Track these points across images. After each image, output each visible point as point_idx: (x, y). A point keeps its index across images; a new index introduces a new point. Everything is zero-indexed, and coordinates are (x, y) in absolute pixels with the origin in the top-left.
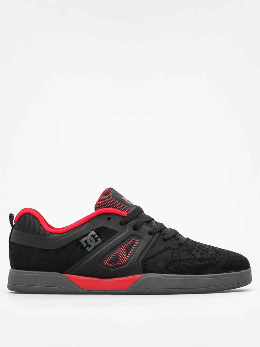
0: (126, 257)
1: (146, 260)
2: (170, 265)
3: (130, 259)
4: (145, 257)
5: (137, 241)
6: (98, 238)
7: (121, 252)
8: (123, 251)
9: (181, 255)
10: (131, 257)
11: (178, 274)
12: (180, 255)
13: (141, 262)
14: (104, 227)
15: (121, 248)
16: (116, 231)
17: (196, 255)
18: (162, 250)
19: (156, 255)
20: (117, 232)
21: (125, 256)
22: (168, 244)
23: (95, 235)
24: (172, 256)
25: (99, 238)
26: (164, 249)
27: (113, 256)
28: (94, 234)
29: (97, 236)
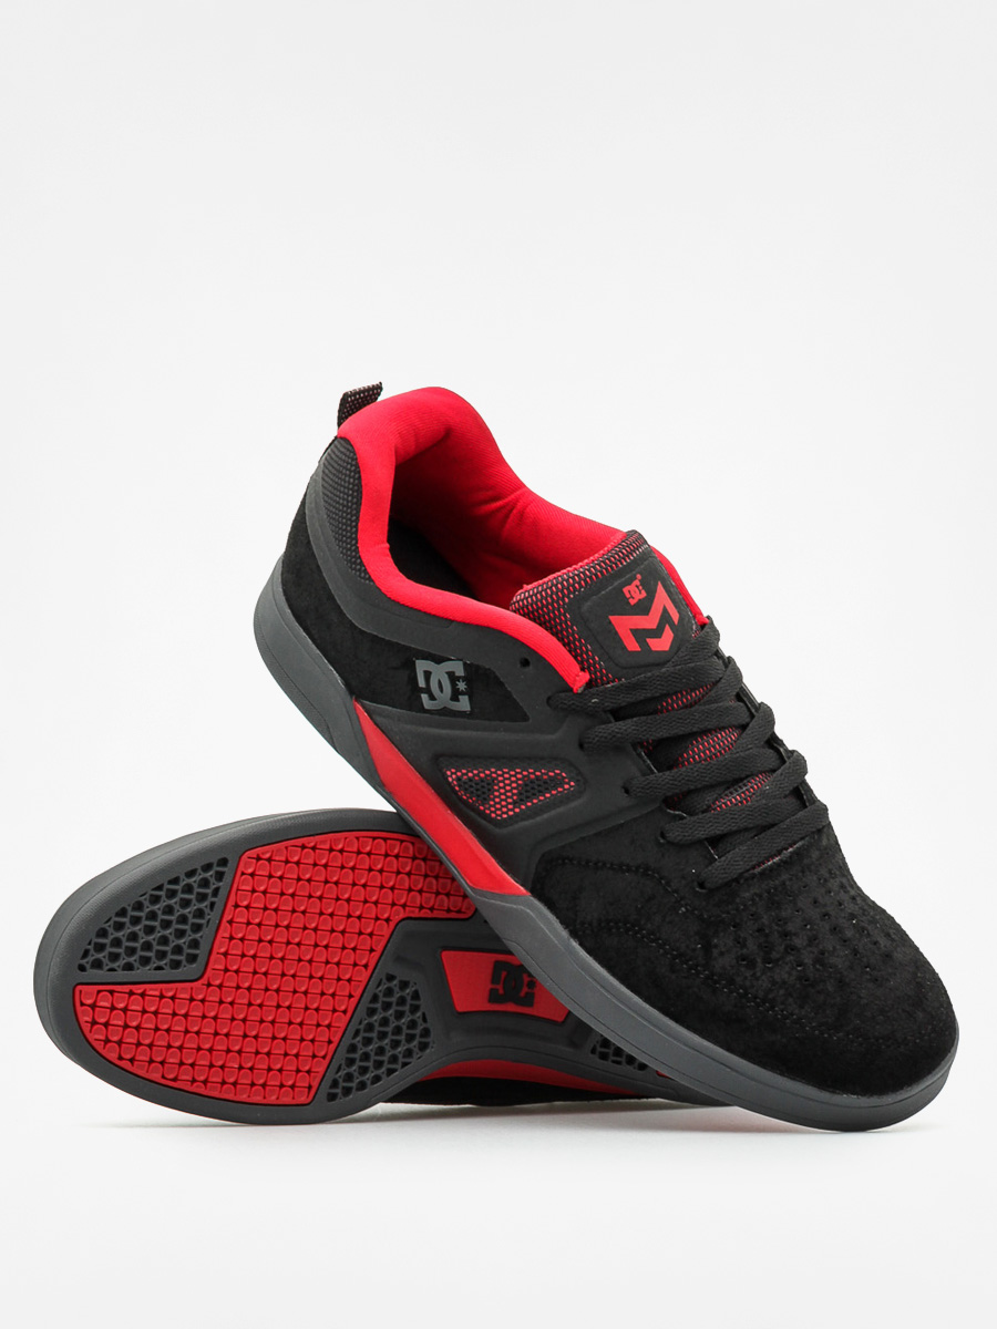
0: (510, 807)
1: (560, 861)
2: (614, 930)
3: (517, 822)
4: (563, 847)
5: (572, 784)
6: (463, 693)
7: (508, 781)
8: (514, 785)
9: (670, 922)
10: (523, 820)
11: (614, 975)
12: (667, 920)
13: (543, 855)
14: (496, 677)
15: (513, 773)
16: (526, 715)
17: (722, 954)
18: (628, 865)
19: (600, 864)
20: (525, 718)
21: (510, 803)
22: (663, 855)
23: (458, 678)
24: (642, 907)
25: (466, 697)
26: (638, 868)
27: (478, 775)
28: (457, 674)
29: (462, 686)
